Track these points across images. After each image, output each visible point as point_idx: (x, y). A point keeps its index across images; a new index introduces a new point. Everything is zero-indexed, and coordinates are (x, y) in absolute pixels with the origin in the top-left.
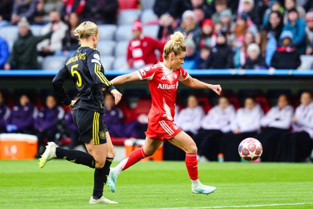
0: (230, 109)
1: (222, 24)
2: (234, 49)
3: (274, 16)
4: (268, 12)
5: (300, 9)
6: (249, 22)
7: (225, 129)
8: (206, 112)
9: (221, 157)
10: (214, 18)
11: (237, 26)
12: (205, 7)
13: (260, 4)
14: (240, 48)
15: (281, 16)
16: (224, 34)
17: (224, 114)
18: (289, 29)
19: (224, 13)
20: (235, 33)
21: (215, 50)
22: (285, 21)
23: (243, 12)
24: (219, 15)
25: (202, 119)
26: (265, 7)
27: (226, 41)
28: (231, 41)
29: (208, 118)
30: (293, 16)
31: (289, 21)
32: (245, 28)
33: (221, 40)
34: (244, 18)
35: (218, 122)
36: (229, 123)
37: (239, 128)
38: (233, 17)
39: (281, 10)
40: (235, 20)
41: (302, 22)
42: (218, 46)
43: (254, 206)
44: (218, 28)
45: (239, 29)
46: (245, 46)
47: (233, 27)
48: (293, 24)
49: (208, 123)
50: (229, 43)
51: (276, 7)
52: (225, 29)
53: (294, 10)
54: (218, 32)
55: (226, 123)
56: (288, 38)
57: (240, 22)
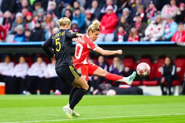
0: (43, 64)
1: (39, 16)
2: (45, 30)
3: (67, 12)
4: (64, 10)
5: (82, 8)
6: (54, 15)
7: (41, 76)
8: (30, 66)
9: (38, 92)
10: (34, 13)
11: (47, 18)
12: (29, 7)
13: (60, 5)
14: (48, 30)
15: (71, 12)
16: (39, 22)
17: (40, 67)
18: (76, 19)
19: (40, 11)
20: (46, 21)
21: (34, 31)
22: (74, 15)
23: (50, 10)
24: (37, 11)
25: (27, 70)
26: (62, 7)
27: (41, 26)
28: (44, 26)
29: (31, 69)
30: (77, 12)
31: (76, 15)
32: (51, 19)
33: (38, 25)
34: (51, 13)
36: (43, 72)
37: (49, 75)
38: (45, 13)
39: (72, 9)
40: (46, 14)
41: (83, 15)
42: (36, 28)
43: (58, 120)
44: (36, 18)
45: (48, 19)
46: (51, 29)
47: (45, 18)
48: (78, 16)
49: (31, 72)
50: (42, 27)
51: (68, 7)
52: (40, 19)
53: (78, 8)
54: (36, 21)
55: (41, 72)
56: (75, 24)
57: (49, 16)
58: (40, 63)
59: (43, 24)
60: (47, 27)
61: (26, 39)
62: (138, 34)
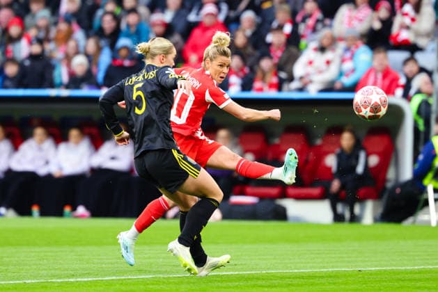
1: (38, 28)
2: (54, 62)
3: (108, 18)
4: (100, 13)
5: (143, 10)
6: (75, 26)
7: (42, 171)
9: (35, 210)
10: (28, 20)
11: (59, 31)
12: (16, 6)
14: (60, 61)
15: (117, 19)
16: (41, 41)
17: (40, 149)
18: (128, 36)
19: (41, 14)
20: (56, 40)
21: (27, 63)
22: (123, 26)
23: (67, 13)
24: (34, 16)
25: (10, 156)
26: (96, 7)
27: (43, 51)
28: (51, 51)
29: (18, 155)
30: (132, 19)
31: (129, 26)
32: (69, 36)
33: (36, 49)
34: (68, 20)
35: (33, 161)
36: (47, 163)
37: (61, 169)
38: (53, 20)
39: (118, 11)
40: (56, 24)
41: (145, 26)
42: (32, 57)
43: (83, 280)
44: (33, 33)
45: (61, 36)
46: (68, 58)
47: (53, 33)
48: (133, 30)
49: (19, 162)
50: (47, 53)
51: (110, 7)
52: (42, 35)
53: (133, 10)
54: (33, 39)
55: (42, 162)
56: (125, 47)
57: (63, 26)
58: (41, 142)
59: (49, 47)
60: (59, 55)
61: (8, 83)
62: (276, 74)
